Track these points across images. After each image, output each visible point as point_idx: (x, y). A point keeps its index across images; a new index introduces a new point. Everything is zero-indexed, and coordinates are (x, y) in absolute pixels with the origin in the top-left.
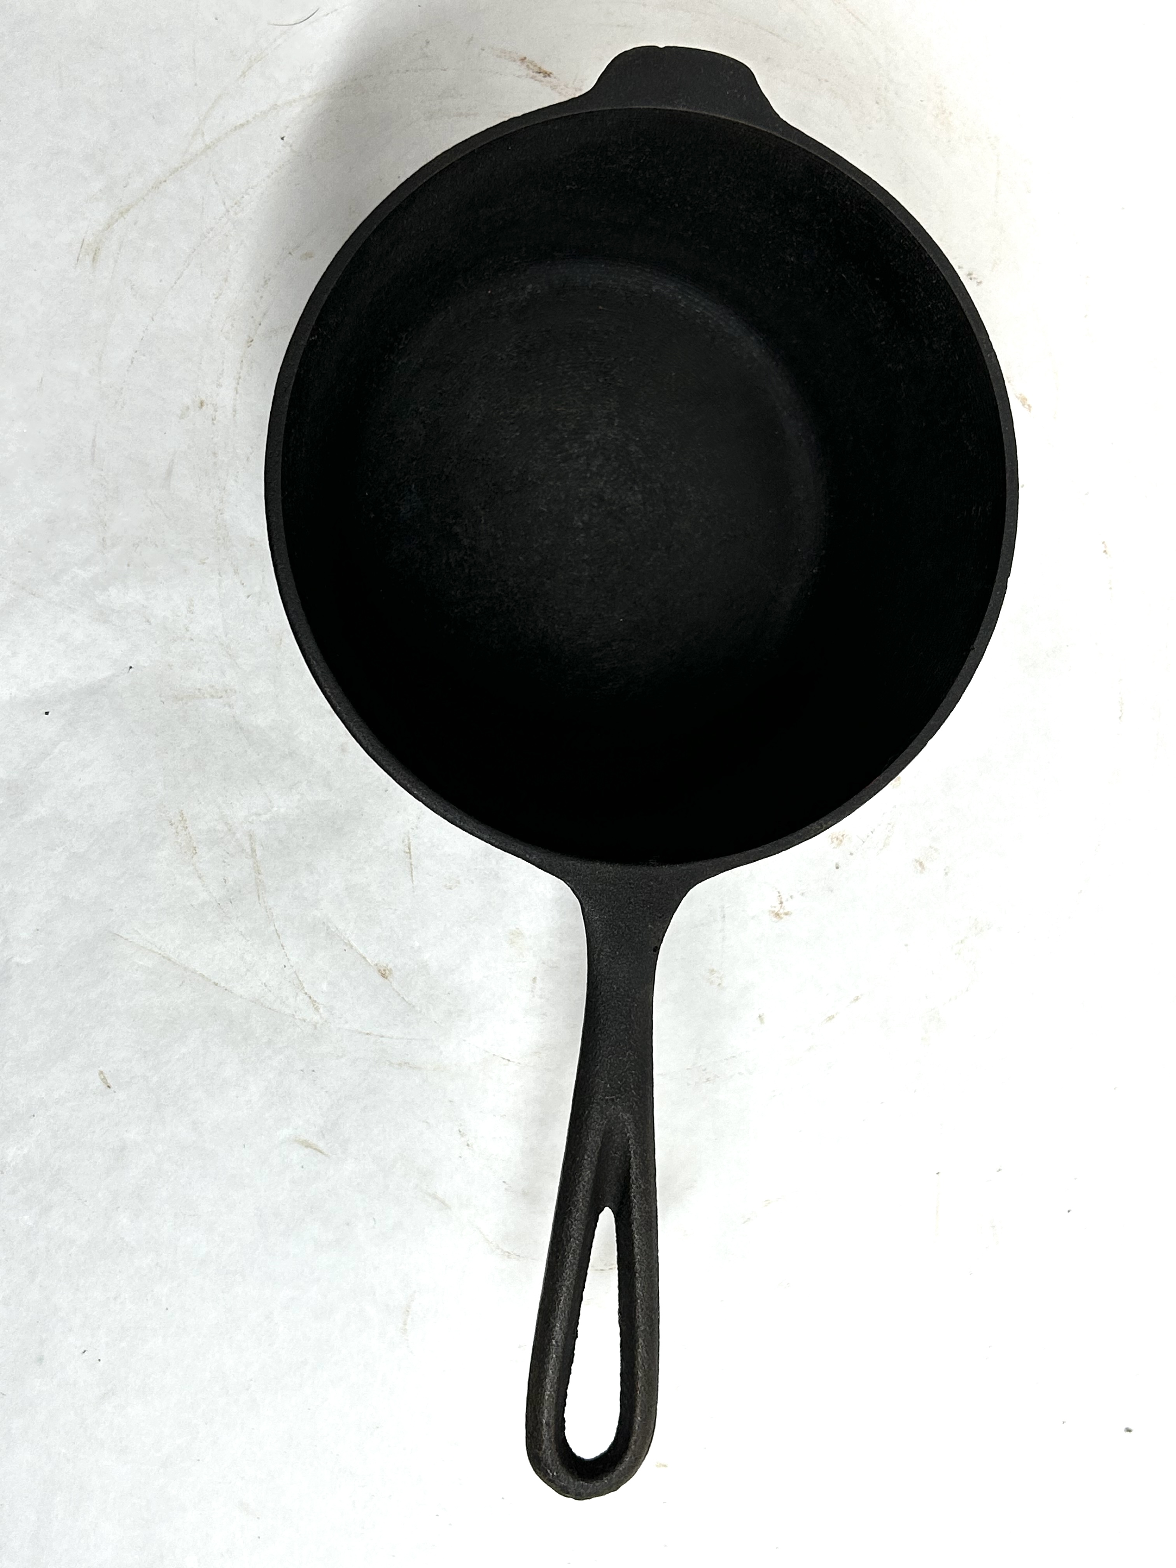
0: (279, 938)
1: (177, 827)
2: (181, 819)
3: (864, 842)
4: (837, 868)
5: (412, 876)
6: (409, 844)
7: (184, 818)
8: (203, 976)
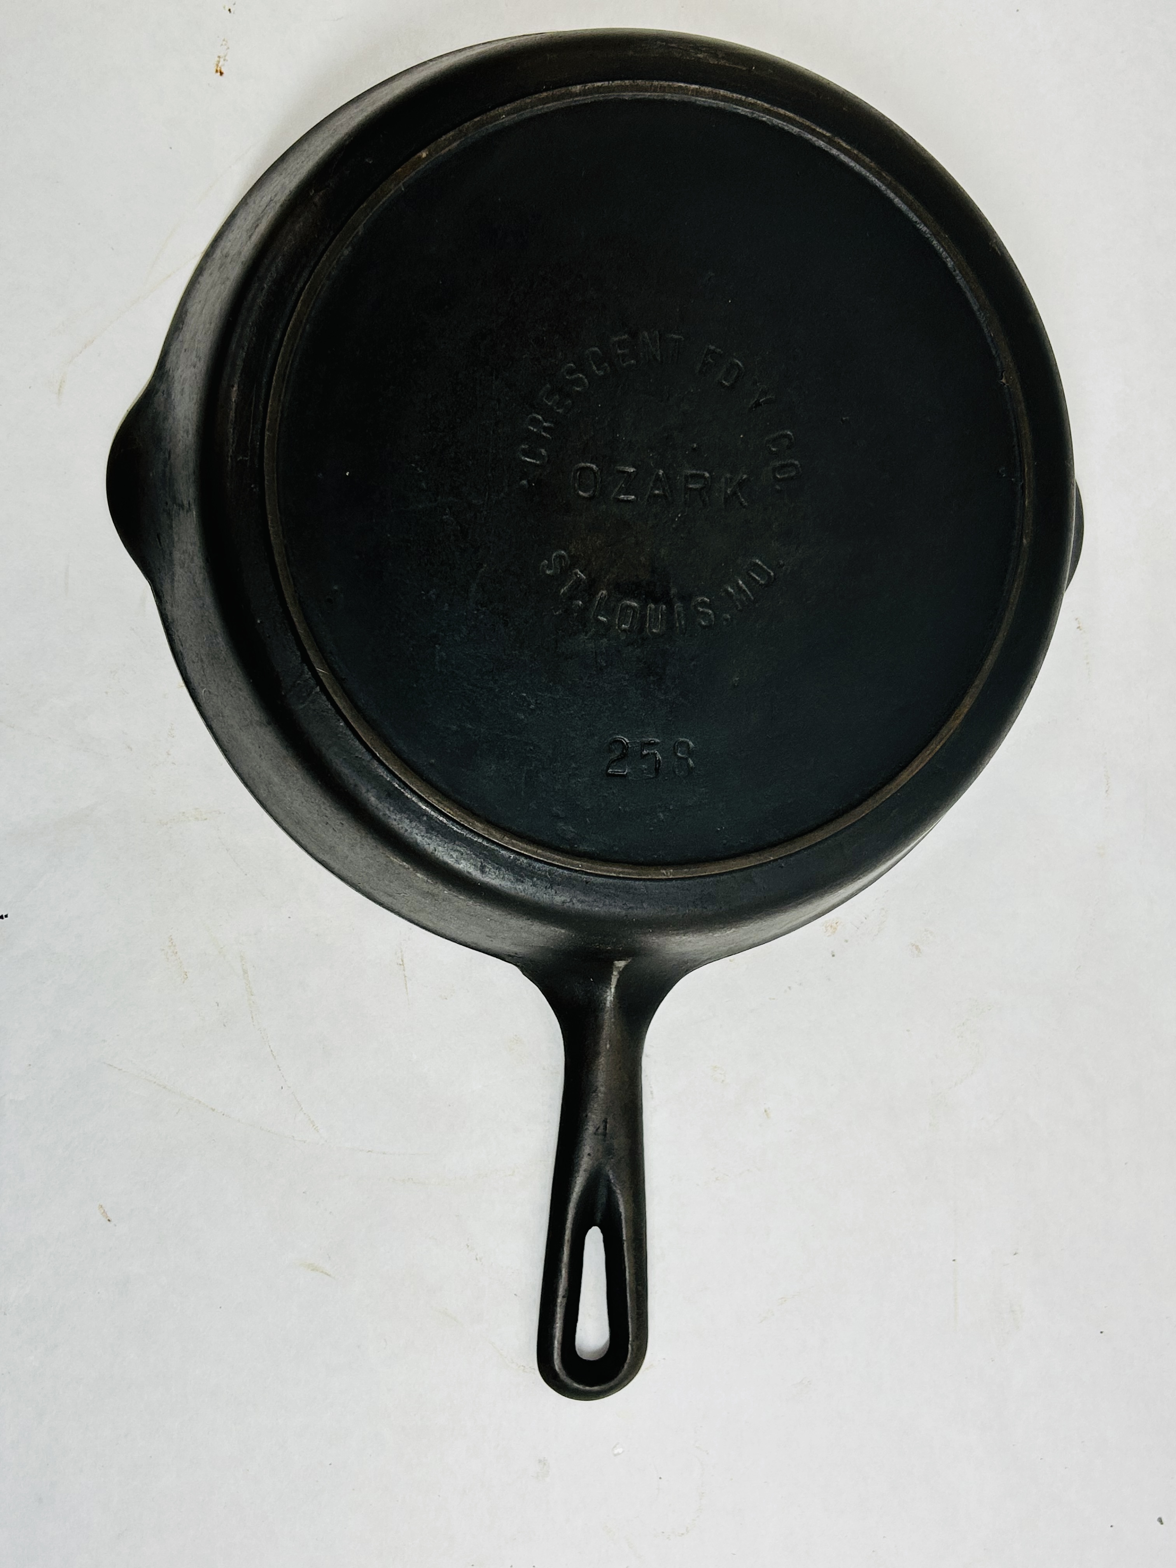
0: (275, 1059)
1: (167, 952)
2: (170, 944)
3: (858, 928)
4: (833, 956)
5: (407, 988)
6: (402, 956)
7: (174, 944)
8: (200, 1102)
